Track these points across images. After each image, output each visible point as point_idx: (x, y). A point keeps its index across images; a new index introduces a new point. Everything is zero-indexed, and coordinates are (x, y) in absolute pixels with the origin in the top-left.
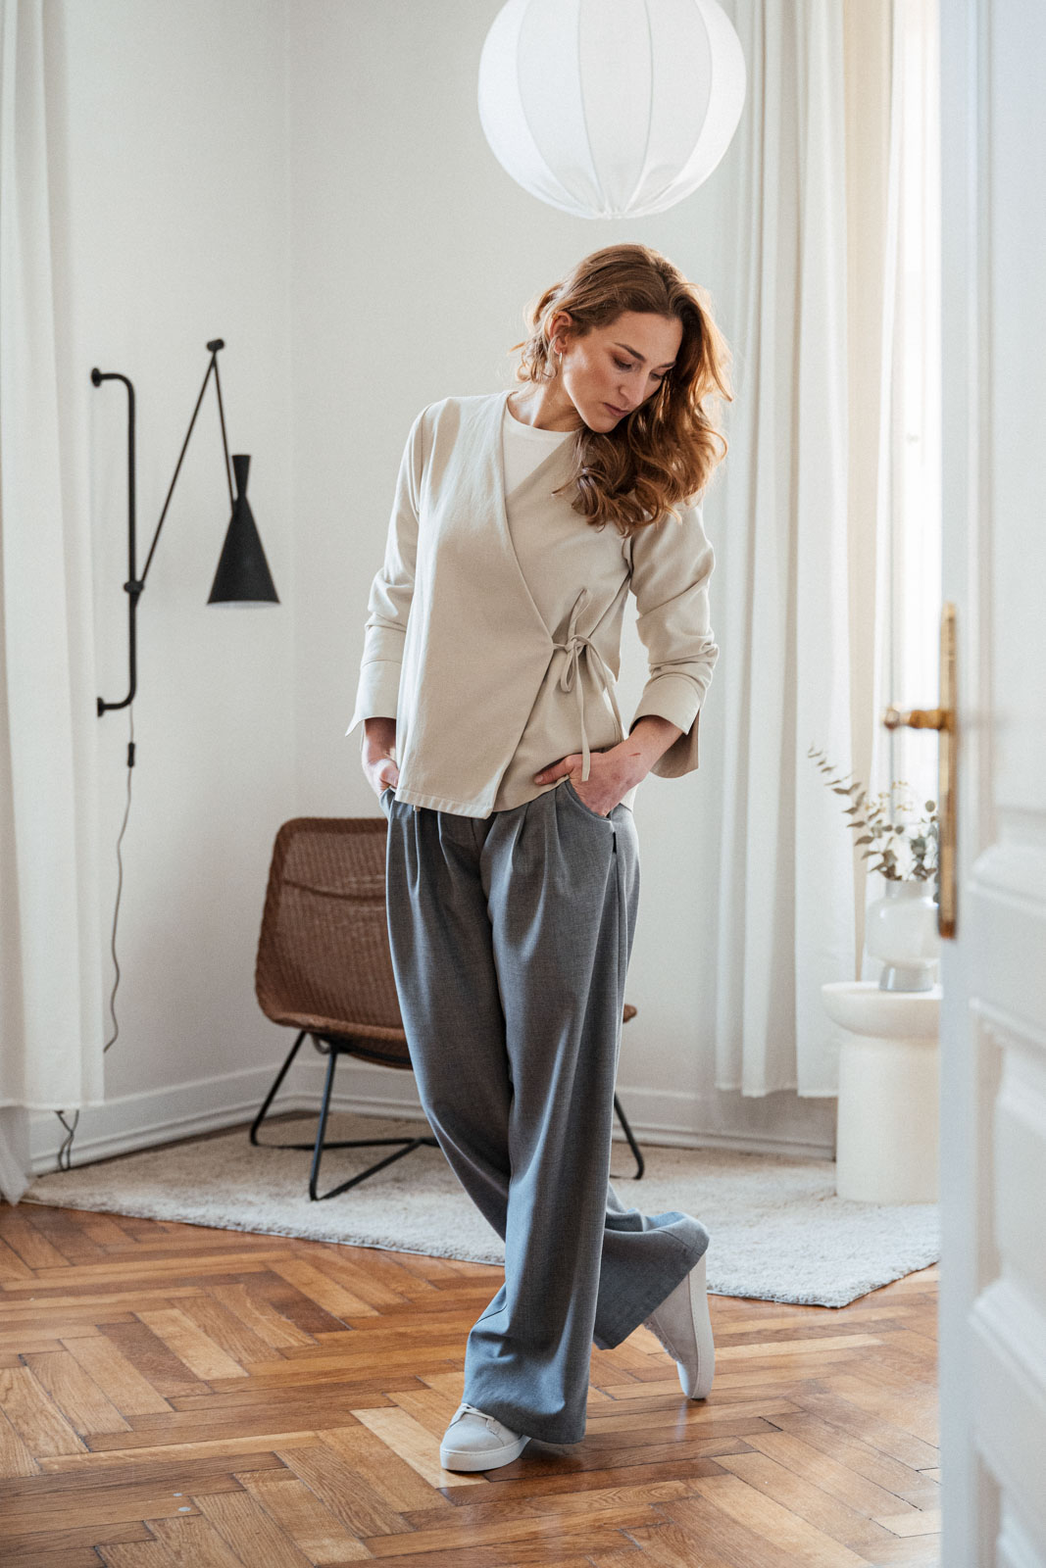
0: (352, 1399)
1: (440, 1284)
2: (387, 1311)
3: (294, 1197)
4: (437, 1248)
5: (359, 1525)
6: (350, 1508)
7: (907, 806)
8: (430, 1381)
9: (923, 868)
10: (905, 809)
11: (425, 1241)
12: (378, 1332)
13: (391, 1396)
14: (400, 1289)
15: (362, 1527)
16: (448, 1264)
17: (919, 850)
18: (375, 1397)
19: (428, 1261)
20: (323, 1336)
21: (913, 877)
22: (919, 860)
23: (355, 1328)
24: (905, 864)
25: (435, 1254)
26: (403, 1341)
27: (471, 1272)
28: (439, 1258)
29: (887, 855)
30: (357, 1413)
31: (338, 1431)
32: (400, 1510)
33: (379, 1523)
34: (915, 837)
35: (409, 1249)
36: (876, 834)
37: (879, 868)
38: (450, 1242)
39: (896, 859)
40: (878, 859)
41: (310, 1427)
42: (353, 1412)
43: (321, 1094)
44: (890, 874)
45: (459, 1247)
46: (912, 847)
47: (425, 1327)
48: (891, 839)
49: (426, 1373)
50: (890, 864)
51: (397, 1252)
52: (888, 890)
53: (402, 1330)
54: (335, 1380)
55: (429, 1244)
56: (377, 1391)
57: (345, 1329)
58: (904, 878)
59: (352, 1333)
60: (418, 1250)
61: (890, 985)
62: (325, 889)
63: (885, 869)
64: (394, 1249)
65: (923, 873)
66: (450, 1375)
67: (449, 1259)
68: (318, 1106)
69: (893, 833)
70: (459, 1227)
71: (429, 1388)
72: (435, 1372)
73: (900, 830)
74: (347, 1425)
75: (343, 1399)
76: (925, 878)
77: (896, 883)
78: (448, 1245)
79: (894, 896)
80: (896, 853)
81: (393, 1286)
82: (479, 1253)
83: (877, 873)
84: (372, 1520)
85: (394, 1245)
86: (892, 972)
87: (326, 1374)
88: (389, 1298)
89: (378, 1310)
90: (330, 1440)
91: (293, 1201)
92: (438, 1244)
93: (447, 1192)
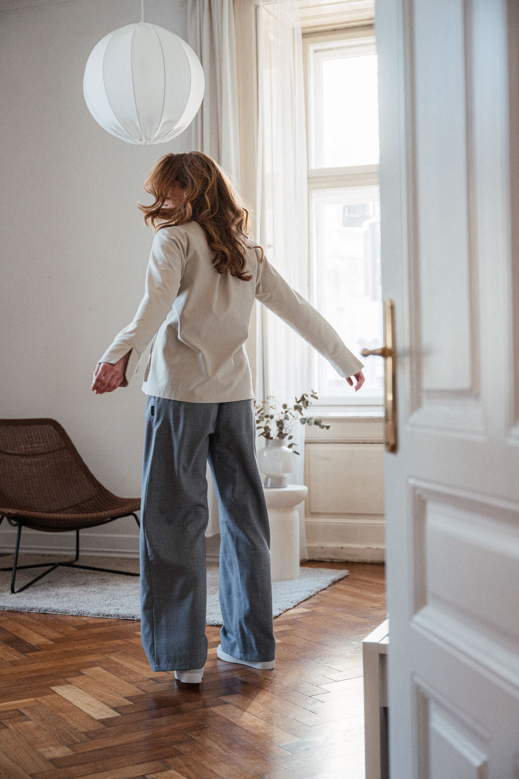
0: (49, 682)
1: (79, 628)
2: (57, 641)
3: (4, 592)
4: (75, 611)
5: (65, 739)
6: (59, 732)
7: (274, 407)
8: (84, 671)
9: (282, 433)
10: (273, 408)
11: (68, 608)
12: (55, 651)
13: (67, 679)
14: (61, 631)
15: (66, 740)
16: (79, 618)
17: (280, 425)
18: (61, 680)
19: (71, 618)
20: (30, 654)
21: (277, 438)
22: (280, 430)
23: (44, 650)
24: (274, 432)
25: (74, 614)
26: (67, 654)
27: (91, 622)
28: (76, 616)
29: (266, 428)
30: (53, 688)
31: (45, 697)
32: (82, 731)
33: (74, 738)
34: (278, 420)
35: (61, 613)
36: (261, 419)
37: (262, 434)
38: (80, 608)
39: (270, 430)
40: (262, 430)
41: (33, 696)
42: (51, 688)
43: (15, 546)
44: (268, 436)
45: (84, 610)
46: (277, 425)
47: (77, 647)
48: (268, 421)
49: (82, 668)
50: (268, 432)
51: (56, 614)
52: (267, 444)
53: (65, 649)
54: (40, 674)
55: (71, 610)
56: (60, 678)
57: (39, 650)
58: (274, 438)
59: (43, 652)
60: (66, 613)
61: (269, 485)
62: (10, 451)
63: (265, 434)
64: (54, 613)
65: (282, 435)
66: (92, 668)
67: (80, 616)
68: (14, 551)
69: (269, 419)
70: (83, 602)
71: (84, 674)
72: (86, 667)
73: (272, 417)
74: (49, 694)
75: (45, 683)
76: (283, 438)
77: (270, 441)
78: (79, 610)
79: (270, 446)
80: (270, 427)
81: (58, 630)
82: (95, 613)
83: (262, 436)
84: (70, 737)
85: (55, 611)
86: (270, 479)
87: (34, 671)
88: (55, 635)
89: (53, 641)
90: (43, 701)
91: (3, 594)
92: (75, 609)
93: (74, 586)
